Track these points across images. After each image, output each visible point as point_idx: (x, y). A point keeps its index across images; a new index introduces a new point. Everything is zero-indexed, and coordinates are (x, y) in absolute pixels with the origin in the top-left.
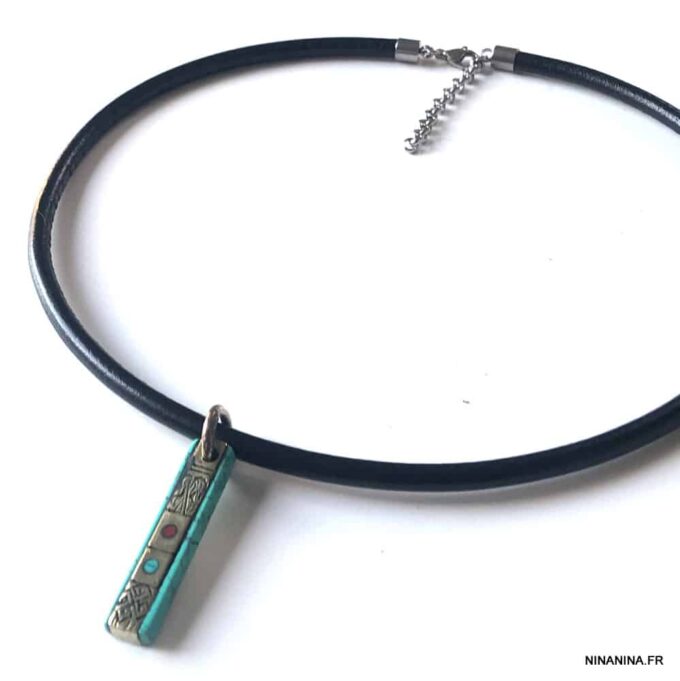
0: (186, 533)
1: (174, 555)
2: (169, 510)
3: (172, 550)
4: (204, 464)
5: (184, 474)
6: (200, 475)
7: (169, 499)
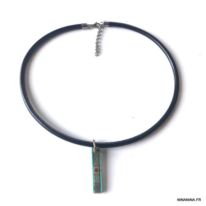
0: (100, 169)
1: (100, 175)
2: (94, 166)
3: (99, 174)
4: (96, 153)
5: (93, 157)
6: (96, 156)
7: (93, 163)
